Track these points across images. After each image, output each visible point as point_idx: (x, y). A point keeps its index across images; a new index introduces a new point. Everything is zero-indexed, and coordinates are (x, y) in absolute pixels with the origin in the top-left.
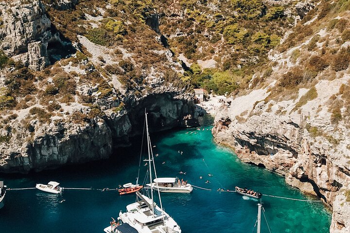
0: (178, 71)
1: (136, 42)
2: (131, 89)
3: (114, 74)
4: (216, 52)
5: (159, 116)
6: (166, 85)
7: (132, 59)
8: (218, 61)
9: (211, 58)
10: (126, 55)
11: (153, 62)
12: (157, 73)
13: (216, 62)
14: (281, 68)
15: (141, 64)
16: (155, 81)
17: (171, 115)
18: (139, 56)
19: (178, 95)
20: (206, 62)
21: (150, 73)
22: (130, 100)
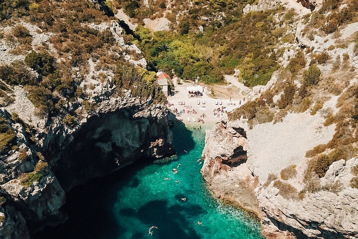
0: (136, 63)
1: (54, 7)
2: (56, 113)
3: (17, 84)
4: (167, 7)
5: (111, 149)
6: (120, 94)
7: (51, 45)
8: (172, 19)
9: (162, 16)
10: (39, 38)
11: (90, 50)
12: (101, 71)
13: (170, 22)
14: (336, 68)
15: (70, 56)
16: (99, 89)
17: (130, 142)
18: (63, 39)
19: (141, 110)
20: (156, 21)
21: (87, 72)
22: (57, 138)
